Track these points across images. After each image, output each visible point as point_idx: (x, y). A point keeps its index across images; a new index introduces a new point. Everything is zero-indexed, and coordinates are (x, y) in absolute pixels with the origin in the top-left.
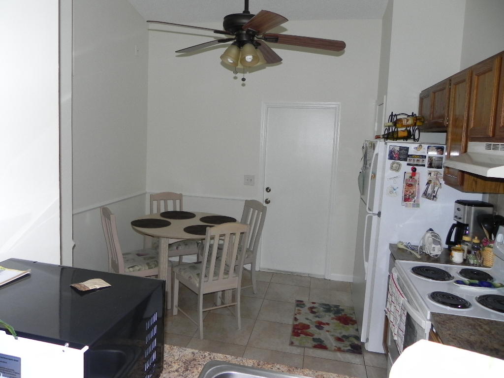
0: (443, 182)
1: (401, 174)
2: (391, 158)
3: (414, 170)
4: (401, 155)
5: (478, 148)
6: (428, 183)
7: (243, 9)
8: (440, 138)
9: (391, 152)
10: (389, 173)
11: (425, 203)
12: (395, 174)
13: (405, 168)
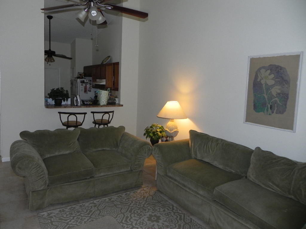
0: (92, 87)
1: (83, 86)
2: (81, 83)
3: (86, 85)
4: (83, 82)
5: (98, 80)
6: (89, 88)
7: (49, 49)
8: (91, 78)
9: (81, 81)
10: (81, 86)
11: (88, 92)
12: (82, 86)
13: (84, 85)
